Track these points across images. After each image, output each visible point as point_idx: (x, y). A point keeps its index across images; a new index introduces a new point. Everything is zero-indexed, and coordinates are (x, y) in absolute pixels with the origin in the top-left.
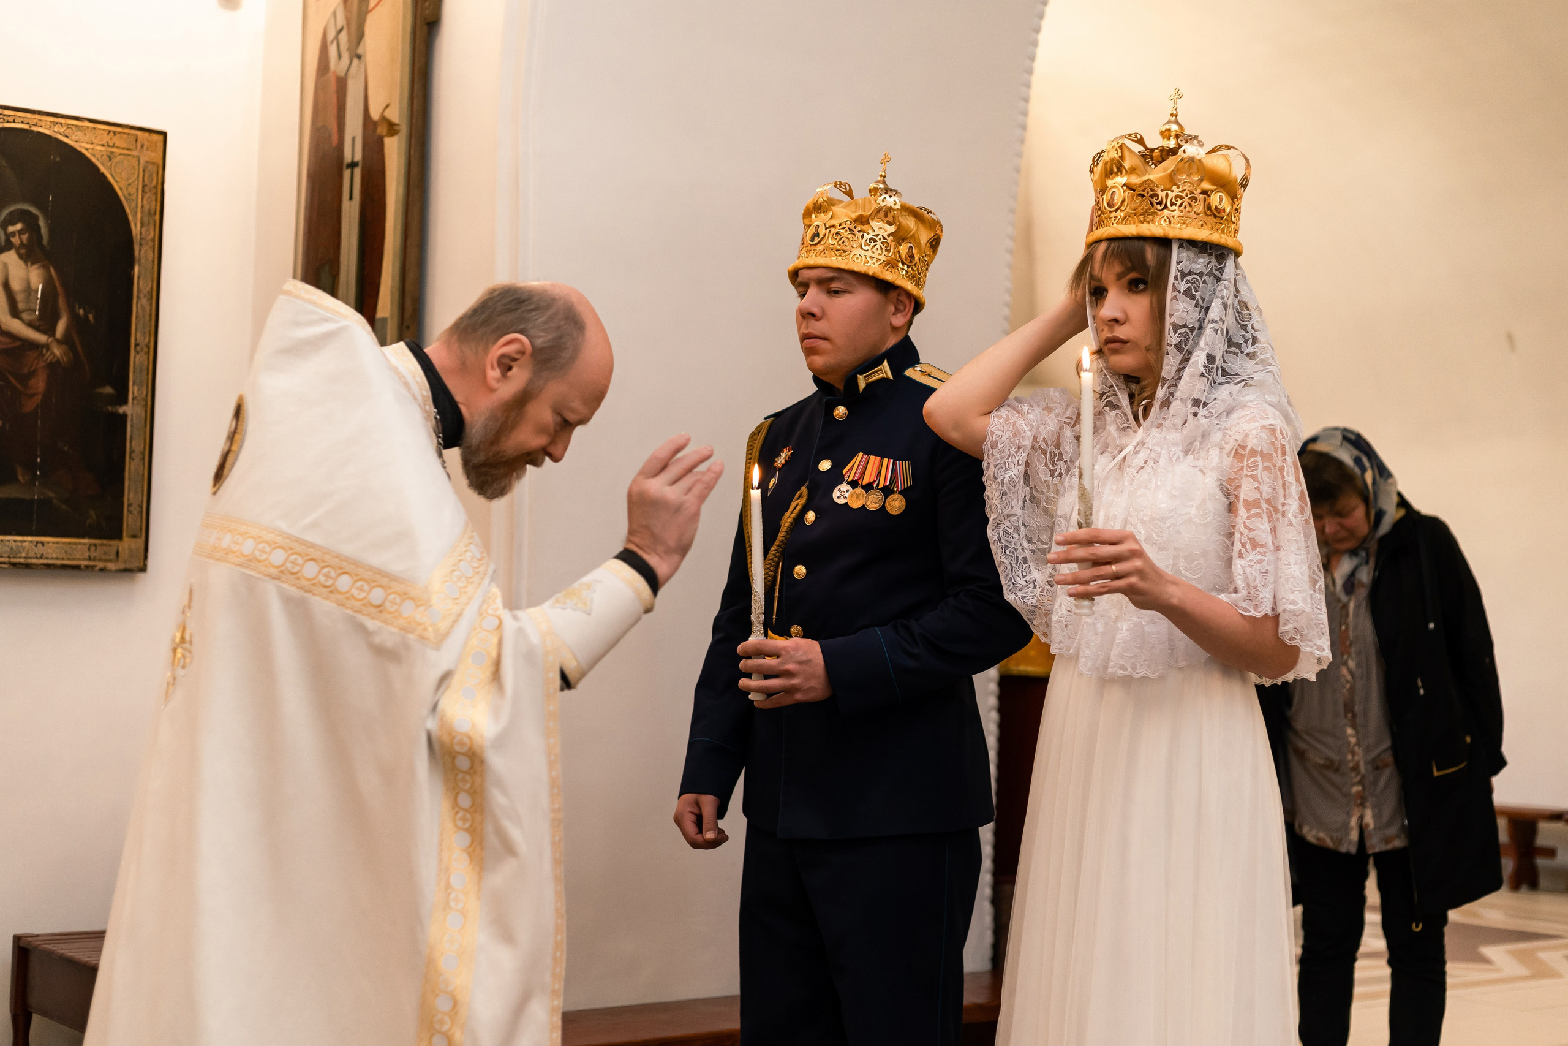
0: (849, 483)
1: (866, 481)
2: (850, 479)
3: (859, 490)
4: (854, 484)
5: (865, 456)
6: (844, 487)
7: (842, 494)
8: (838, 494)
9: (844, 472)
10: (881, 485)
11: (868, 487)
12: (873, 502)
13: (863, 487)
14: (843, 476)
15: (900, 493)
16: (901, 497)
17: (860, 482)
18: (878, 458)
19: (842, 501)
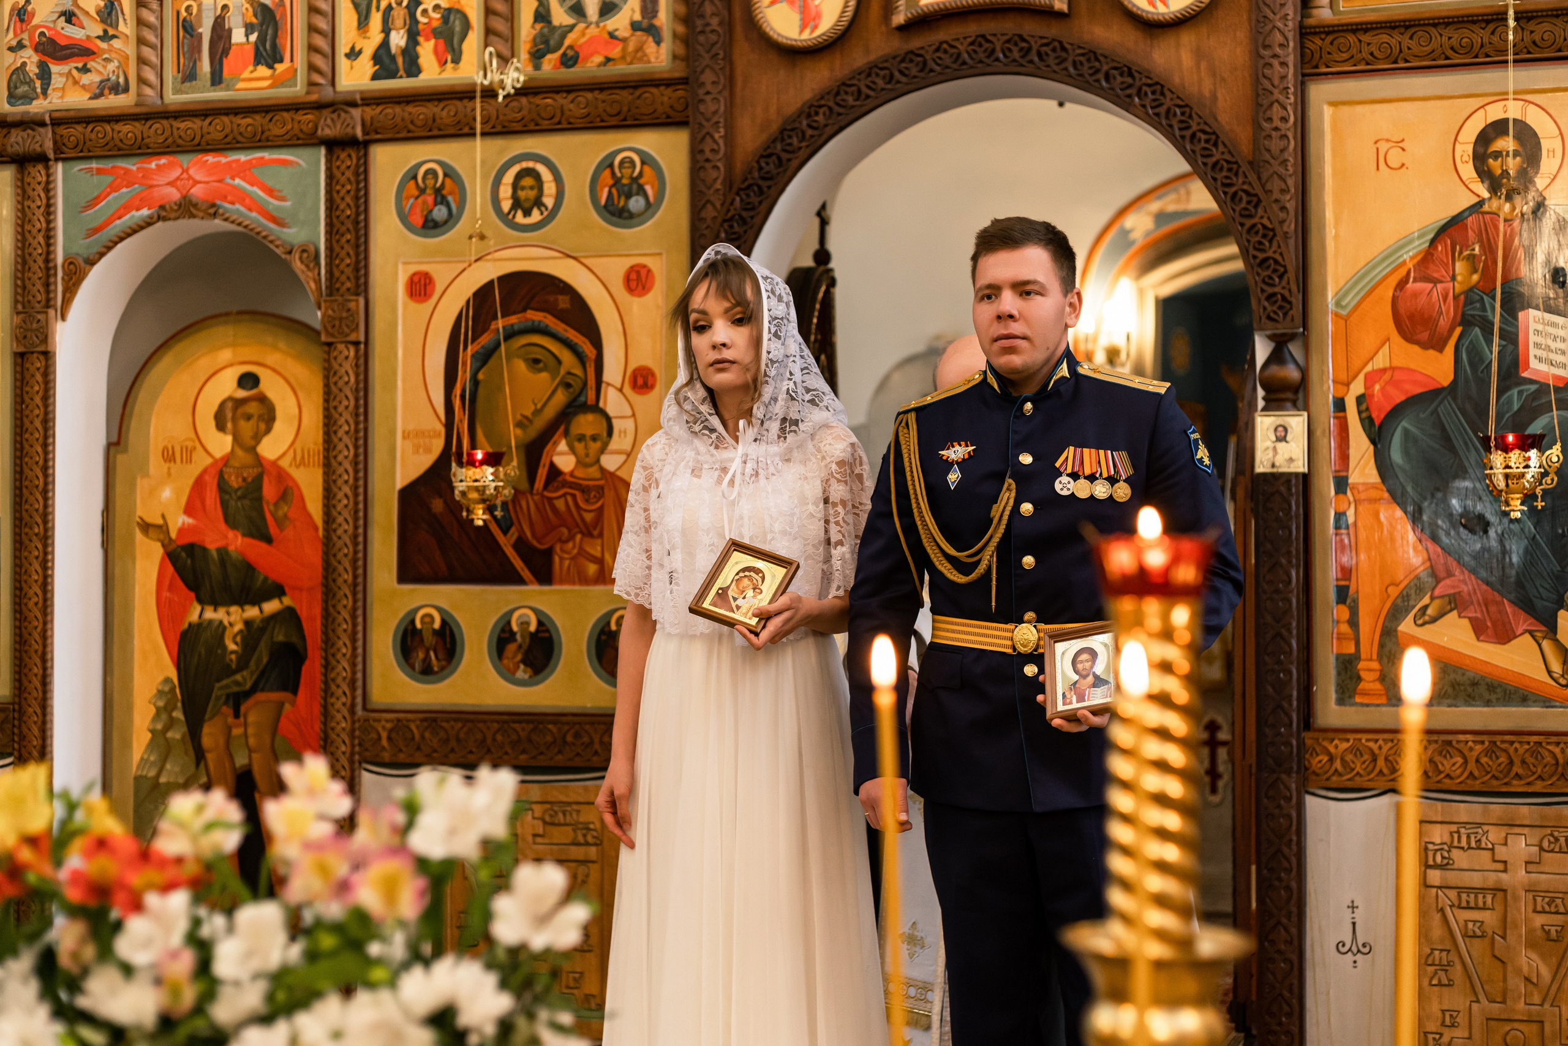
0: (1068, 475)
1: (1088, 472)
2: (1069, 470)
3: (1082, 481)
4: (1074, 476)
5: (1079, 450)
6: (1065, 479)
7: (1064, 486)
8: (1061, 486)
9: (1057, 465)
10: (1105, 475)
11: (1092, 478)
12: (1101, 490)
13: (1085, 478)
14: (1058, 469)
15: (1125, 481)
16: (1125, 485)
17: (1080, 473)
18: (1093, 451)
19: (1065, 493)
